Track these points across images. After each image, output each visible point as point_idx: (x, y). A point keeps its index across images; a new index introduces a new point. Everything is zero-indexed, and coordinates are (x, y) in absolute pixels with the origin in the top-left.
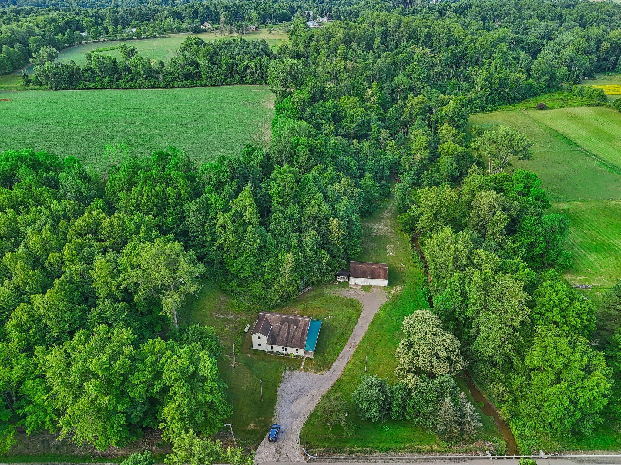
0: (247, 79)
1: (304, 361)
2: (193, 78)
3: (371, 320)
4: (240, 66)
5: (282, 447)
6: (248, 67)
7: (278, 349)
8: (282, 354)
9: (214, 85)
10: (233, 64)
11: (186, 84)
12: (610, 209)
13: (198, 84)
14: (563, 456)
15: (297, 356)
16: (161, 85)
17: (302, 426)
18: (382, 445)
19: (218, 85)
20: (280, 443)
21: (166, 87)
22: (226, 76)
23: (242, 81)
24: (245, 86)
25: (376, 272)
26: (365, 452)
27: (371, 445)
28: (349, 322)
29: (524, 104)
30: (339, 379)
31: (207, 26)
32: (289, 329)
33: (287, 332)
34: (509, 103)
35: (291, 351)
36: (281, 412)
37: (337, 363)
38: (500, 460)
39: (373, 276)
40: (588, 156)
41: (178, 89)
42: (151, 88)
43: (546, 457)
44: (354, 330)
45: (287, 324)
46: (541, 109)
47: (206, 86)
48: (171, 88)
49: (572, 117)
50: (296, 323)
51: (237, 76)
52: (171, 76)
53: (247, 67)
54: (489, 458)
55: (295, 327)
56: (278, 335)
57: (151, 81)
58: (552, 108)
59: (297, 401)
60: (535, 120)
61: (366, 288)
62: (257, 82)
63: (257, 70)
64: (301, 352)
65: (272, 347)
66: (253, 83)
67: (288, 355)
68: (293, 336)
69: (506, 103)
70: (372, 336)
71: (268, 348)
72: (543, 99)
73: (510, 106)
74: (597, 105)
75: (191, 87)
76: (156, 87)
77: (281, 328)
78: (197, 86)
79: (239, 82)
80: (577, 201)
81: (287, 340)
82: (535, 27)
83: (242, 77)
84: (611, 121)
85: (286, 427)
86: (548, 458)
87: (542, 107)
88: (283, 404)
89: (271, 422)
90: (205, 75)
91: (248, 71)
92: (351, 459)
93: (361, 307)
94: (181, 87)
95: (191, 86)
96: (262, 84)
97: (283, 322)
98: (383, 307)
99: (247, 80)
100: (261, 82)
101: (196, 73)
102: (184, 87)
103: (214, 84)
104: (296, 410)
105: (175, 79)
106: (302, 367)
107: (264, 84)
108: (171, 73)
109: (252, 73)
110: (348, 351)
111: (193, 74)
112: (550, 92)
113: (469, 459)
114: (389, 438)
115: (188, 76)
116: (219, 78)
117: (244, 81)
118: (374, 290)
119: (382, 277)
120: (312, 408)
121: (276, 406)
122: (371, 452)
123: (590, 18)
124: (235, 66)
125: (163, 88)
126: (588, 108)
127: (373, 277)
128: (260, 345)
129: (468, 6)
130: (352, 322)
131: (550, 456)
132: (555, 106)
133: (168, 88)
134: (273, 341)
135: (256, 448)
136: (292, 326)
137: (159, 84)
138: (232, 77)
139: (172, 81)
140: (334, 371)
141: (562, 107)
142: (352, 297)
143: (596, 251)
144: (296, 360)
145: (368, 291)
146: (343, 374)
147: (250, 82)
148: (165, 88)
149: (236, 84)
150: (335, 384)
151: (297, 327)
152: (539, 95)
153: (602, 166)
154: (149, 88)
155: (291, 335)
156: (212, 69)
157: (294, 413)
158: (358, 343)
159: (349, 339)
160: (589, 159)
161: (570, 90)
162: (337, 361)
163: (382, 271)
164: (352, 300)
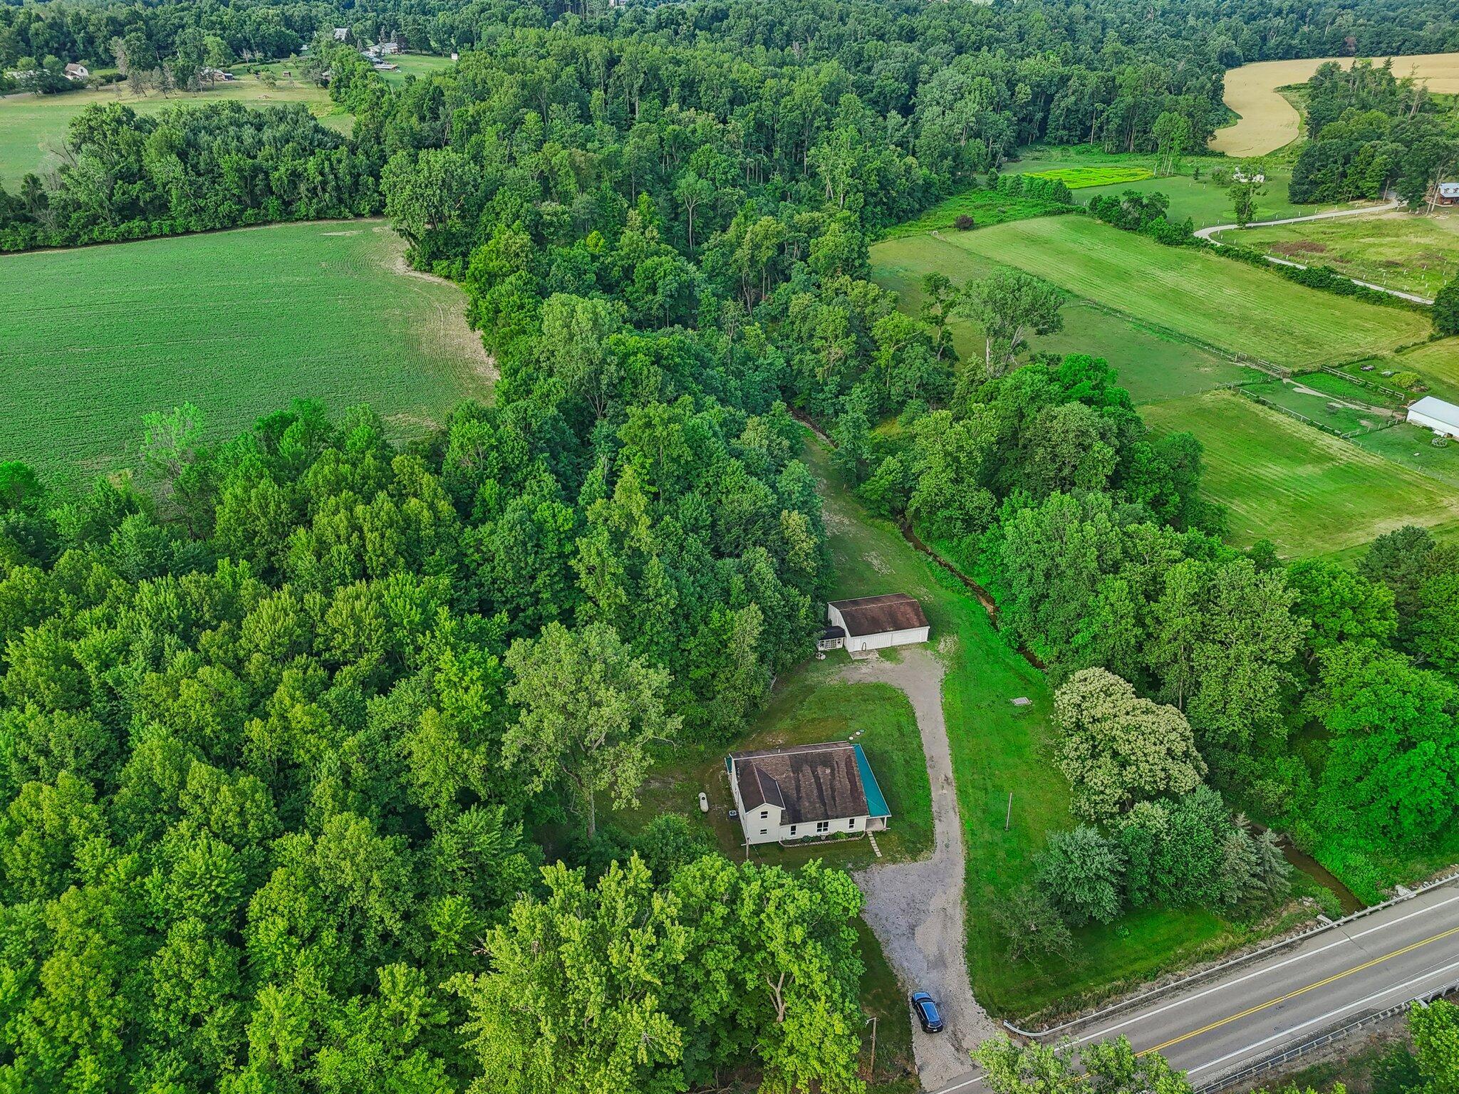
0: (301, 207)
1: (873, 842)
2: (143, 213)
3: (941, 719)
4: (277, 175)
5: (960, 1035)
6: (299, 176)
7: (807, 829)
8: (818, 838)
9: (213, 230)
10: (256, 170)
11: (130, 231)
12: (1210, 411)
13: (166, 230)
14: (1438, 883)
15: (853, 835)
16: (57, 240)
17: (967, 979)
18: (1137, 966)
19: (224, 228)
20: (950, 1028)
21: (70, 243)
22: (240, 202)
23: (287, 213)
24: (299, 224)
25: (899, 615)
26: (1121, 991)
27: (1119, 973)
28: (902, 735)
29: (927, 221)
30: (968, 861)
31: (78, 73)
32: (817, 778)
33: (814, 786)
34: (900, 220)
35: (839, 826)
36: (905, 964)
37: (939, 828)
38: (1351, 924)
39: (899, 625)
40: (1106, 314)
41: (111, 247)
42: (26, 250)
43: (1412, 895)
44: (925, 748)
45: (807, 769)
46: (966, 229)
47: (188, 232)
48: (86, 245)
49: (1032, 240)
50: (826, 760)
51: (273, 203)
52: (81, 213)
53: (295, 176)
54: (1332, 928)
55: (828, 771)
56: (799, 798)
57: (23, 232)
58: (985, 225)
59: (919, 931)
60: (969, 252)
61: (888, 653)
62: (331, 212)
63: (324, 183)
64: (860, 823)
65: (793, 828)
66: (320, 216)
67: (834, 836)
68: (833, 790)
69: (894, 220)
70: (967, 751)
71: (784, 833)
72: (955, 208)
73: (905, 226)
74: (1060, 212)
75: (147, 238)
76: (39, 248)
77: (798, 780)
78: (162, 236)
79: (281, 215)
80: (1146, 403)
81: (824, 804)
82: (881, 57)
83: (287, 204)
84: (1104, 242)
85: (938, 992)
86: (1418, 895)
87: (966, 225)
88: (895, 945)
89: (898, 990)
90: (180, 203)
91: (302, 188)
92: (1107, 1015)
93: (906, 697)
94: (117, 241)
95: (146, 236)
96: (345, 218)
97: (797, 764)
98: (945, 686)
99: (303, 210)
100: (340, 213)
101: (152, 200)
102: (126, 238)
103: (210, 225)
104: (932, 950)
105: (94, 220)
106: (879, 855)
107: (351, 216)
108: (78, 206)
109: (313, 191)
110: (944, 796)
111: (141, 203)
112: (959, 193)
113: (1303, 939)
114: (1141, 947)
115: (129, 210)
116: (223, 209)
117: (291, 213)
118: (905, 653)
119: (915, 621)
120: (957, 933)
121: (885, 954)
122: (1131, 987)
123: (969, 37)
124: (261, 176)
125: (62, 247)
126: (1048, 219)
127: (898, 627)
128: (764, 831)
129: (721, 15)
130: (908, 731)
131: (1421, 890)
132: (988, 221)
133: (76, 246)
134: (793, 816)
135: (910, 1057)
136: (819, 770)
137: (47, 237)
138: (257, 204)
139: (84, 226)
140: (947, 846)
141: (1000, 221)
142: (873, 680)
143: (1240, 495)
144: (855, 844)
145: (898, 661)
146: (969, 847)
147: (312, 213)
148: (67, 247)
149: (270, 222)
150: (968, 872)
151: (833, 770)
152: (942, 199)
153: (1144, 331)
154: (19, 251)
155: (827, 793)
156: (200, 187)
157: (931, 958)
158: (950, 775)
159: (929, 770)
160: (1112, 320)
161: (993, 185)
162: (937, 822)
163: (909, 610)
164: (877, 687)
